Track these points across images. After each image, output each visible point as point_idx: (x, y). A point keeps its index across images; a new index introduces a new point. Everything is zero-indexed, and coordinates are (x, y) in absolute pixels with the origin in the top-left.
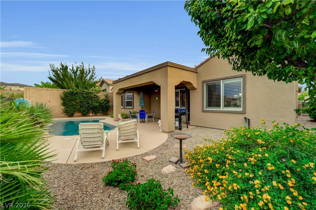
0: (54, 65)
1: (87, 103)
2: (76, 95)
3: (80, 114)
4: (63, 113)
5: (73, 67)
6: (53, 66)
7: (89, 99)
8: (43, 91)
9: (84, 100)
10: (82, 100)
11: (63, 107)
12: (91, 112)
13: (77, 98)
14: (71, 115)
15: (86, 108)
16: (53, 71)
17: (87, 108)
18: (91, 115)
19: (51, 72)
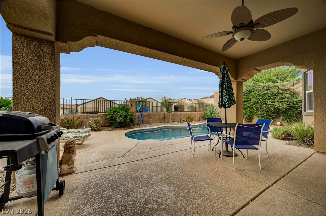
10: (258, 101)
12: (281, 119)
18: (279, 123)
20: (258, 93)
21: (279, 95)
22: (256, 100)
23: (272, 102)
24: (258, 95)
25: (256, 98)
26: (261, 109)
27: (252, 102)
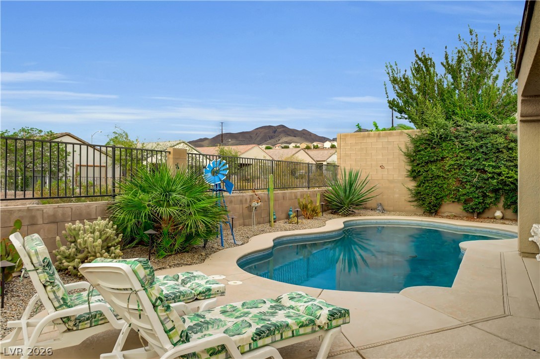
0: (396, 65)
1: (477, 170)
2: (444, 144)
3: (458, 208)
4: (411, 200)
5: (446, 55)
6: (394, 67)
7: (486, 154)
8: (369, 140)
9: (468, 158)
10: (461, 162)
11: (412, 185)
12: (501, 205)
13: (445, 153)
14: (433, 210)
15: (477, 188)
16: (394, 81)
17: (481, 187)
18: (498, 214)
19: (390, 85)
20: (462, 144)
21: (505, 151)
22: (457, 160)
23: (494, 167)
24: (462, 148)
25: (457, 156)
26: (467, 181)
27: (447, 165)
